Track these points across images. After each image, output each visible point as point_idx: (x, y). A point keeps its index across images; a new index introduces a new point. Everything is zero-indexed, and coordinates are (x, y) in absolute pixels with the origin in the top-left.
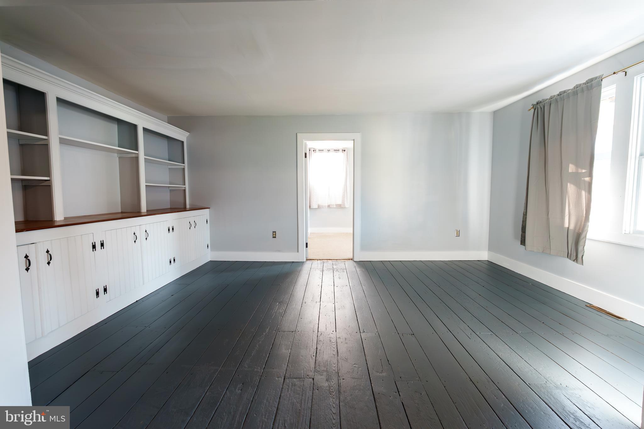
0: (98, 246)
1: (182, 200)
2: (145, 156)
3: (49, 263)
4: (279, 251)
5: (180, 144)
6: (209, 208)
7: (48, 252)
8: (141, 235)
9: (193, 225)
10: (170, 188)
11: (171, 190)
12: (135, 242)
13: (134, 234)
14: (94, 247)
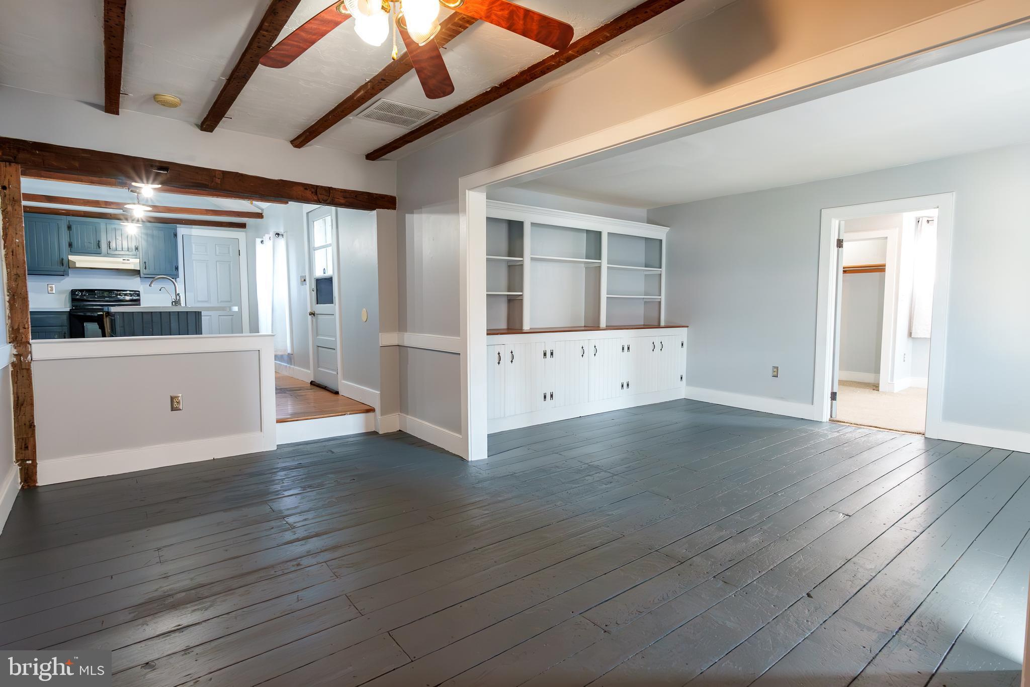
0: (548, 354)
1: (656, 315)
2: (608, 264)
3: (512, 361)
4: (782, 398)
5: (658, 243)
6: (688, 327)
7: (512, 352)
8: (590, 351)
9: (658, 346)
10: (645, 300)
11: (645, 302)
12: (582, 356)
13: (582, 348)
14: (545, 354)
